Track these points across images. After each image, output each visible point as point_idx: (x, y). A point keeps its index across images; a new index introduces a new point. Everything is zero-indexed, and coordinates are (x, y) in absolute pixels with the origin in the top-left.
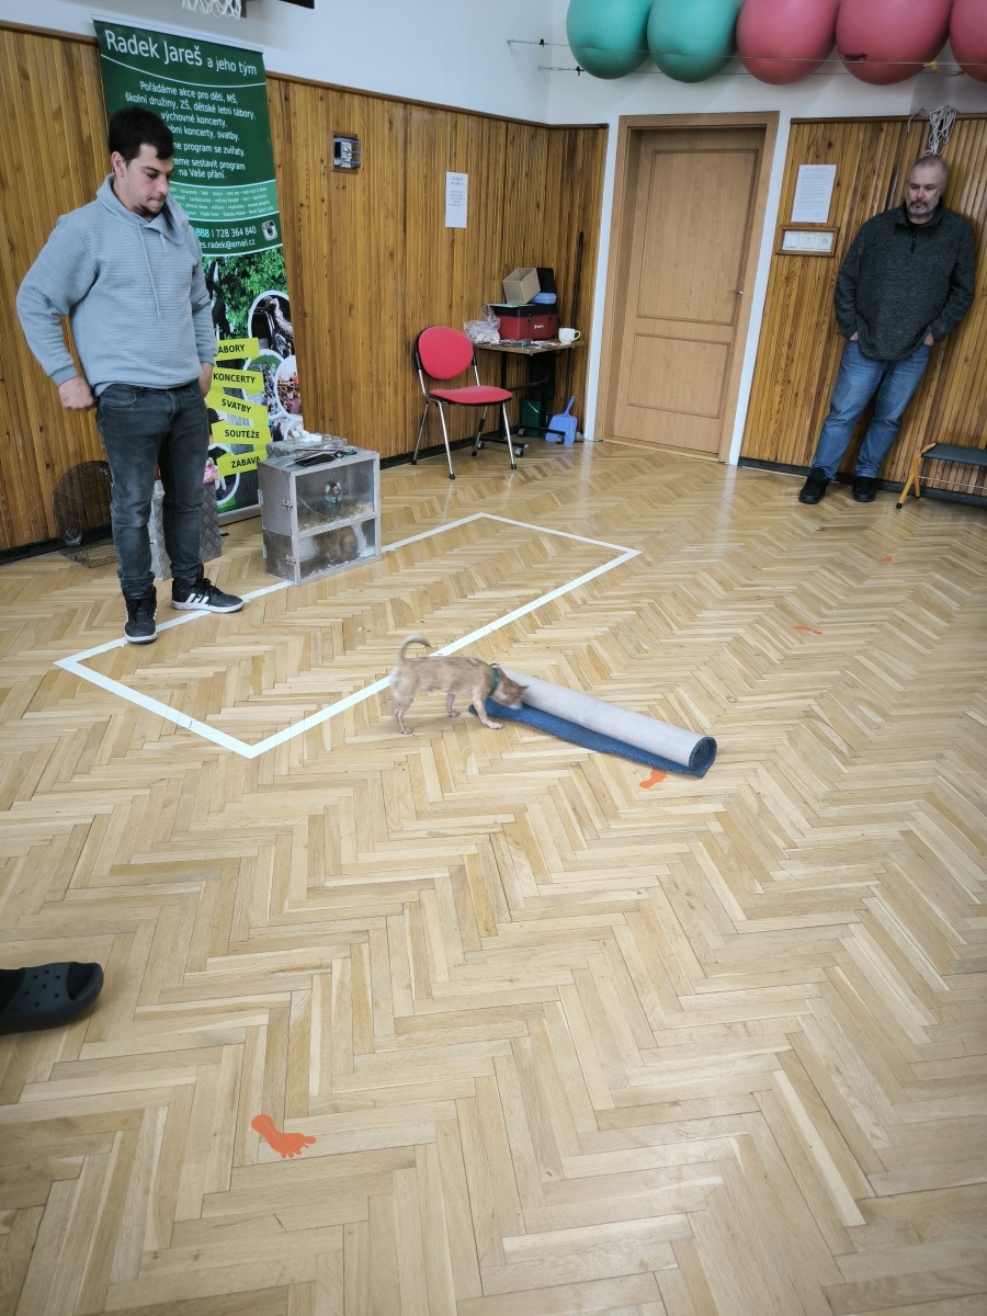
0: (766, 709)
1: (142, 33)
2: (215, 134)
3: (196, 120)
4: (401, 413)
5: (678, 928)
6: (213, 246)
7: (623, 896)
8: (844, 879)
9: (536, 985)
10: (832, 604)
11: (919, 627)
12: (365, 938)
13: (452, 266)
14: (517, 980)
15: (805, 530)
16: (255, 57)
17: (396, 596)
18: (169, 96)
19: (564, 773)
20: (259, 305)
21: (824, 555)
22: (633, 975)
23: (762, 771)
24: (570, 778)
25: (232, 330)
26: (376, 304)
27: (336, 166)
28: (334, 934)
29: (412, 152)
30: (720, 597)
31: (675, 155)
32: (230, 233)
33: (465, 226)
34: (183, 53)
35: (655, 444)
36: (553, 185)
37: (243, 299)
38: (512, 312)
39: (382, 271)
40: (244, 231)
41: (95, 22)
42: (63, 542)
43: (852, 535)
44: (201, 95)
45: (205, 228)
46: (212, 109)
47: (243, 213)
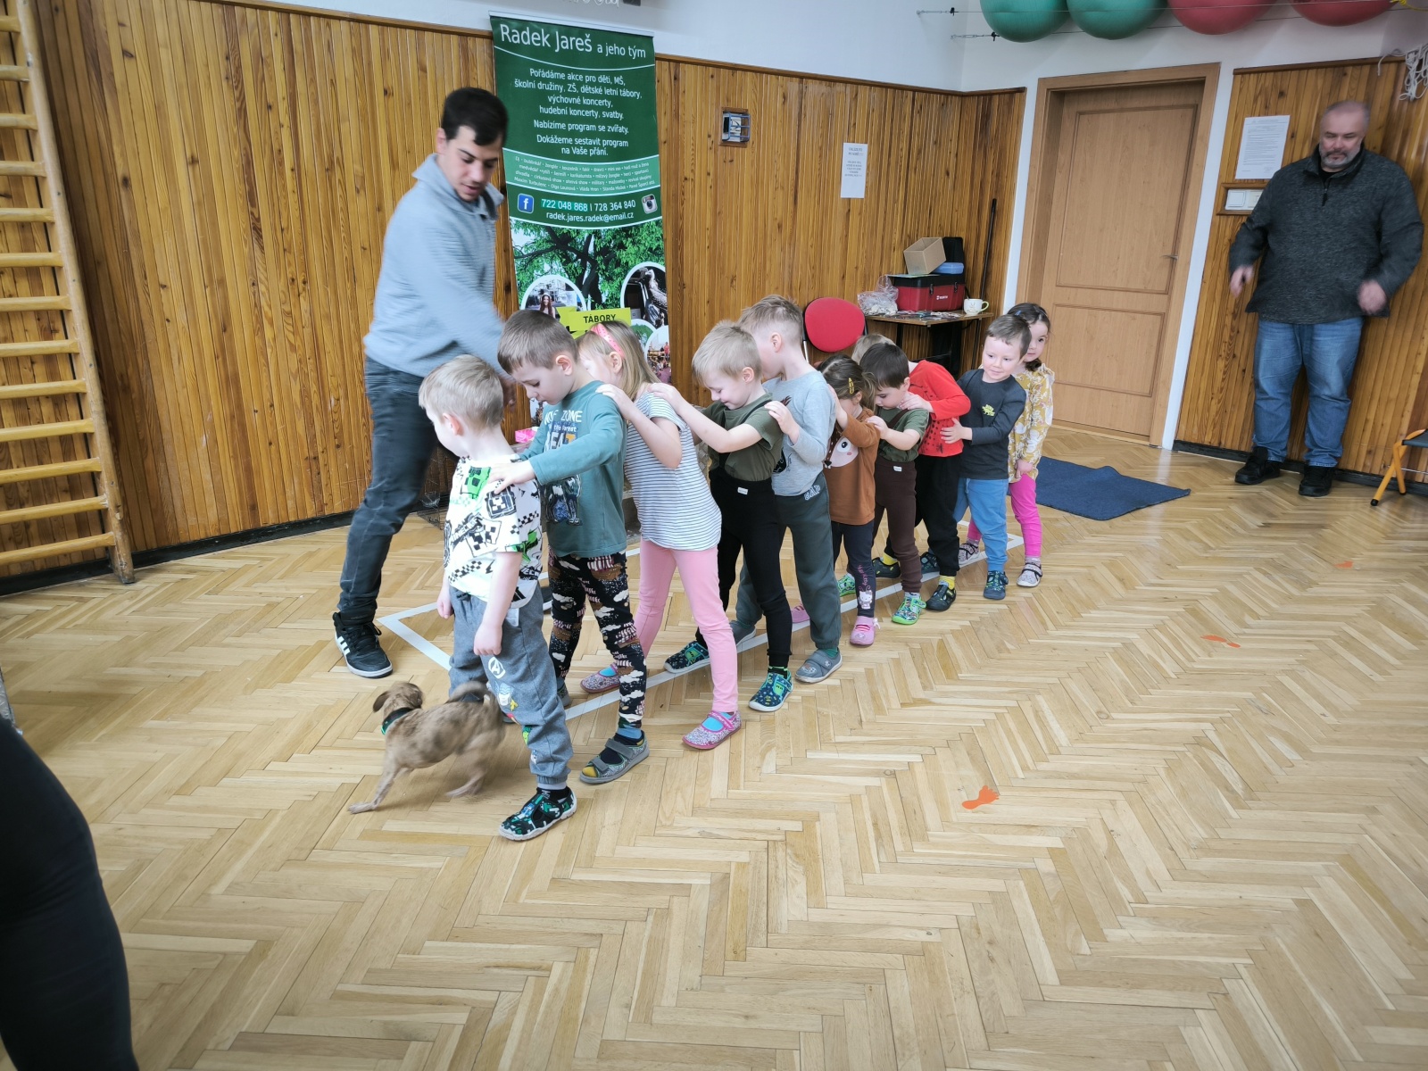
0: (1146, 729)
1: (536, 26)
2: (600, 114)
3: (582, 101)
5: (967, 982)
6: (590, 219)
7: (908, 935)
8: (1203, 950)
9: (775, 1026)
10: (1261, 612)
11: (1375, 648)
12: (596, 943)
13: (847, 236)
14: (754, 1017)
15: (1244, 526)
18: (557, 81)
19: (873, 781)
20: (633, 276)
21: (1261, 555)
22: (897, 1033)
23: (1122, 803)
24: (880, 788)
25: (604, 300)
26: (759, 276)
27: (724, 140)
28: (565, 933)
29: (806, 125)
30: (1117, 596)
31: (1101, 115)
32: (609, 207)
33: (863, 197)
34: (574, 42)
35: (1075, 425)
36: (965, 152)
37: (617, 270)
38: (912, 282)
39: (768, 242)
40: (623, 205)
41: (492, 17)
42: (422, 504)
43: (1306, 534)
44: (589, 78)
45: (583, 203)
46: (598, 91)
47: (624, 187)
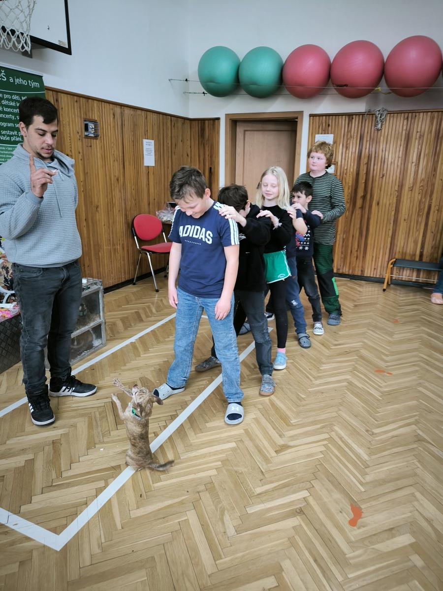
2: (15, 117)
3: (3, 109)
4: (126, 259)
13: (149, 184)
16: (39, 78)
17: (142, 376)
19: (295, 521)
26: (110, 205)
27: (86, 135)
29: (126, 129)
31: (254, 132)
33: (153, 165)
36: (194, 146)
39: (113, 188)
44: (6, 96)
46: (13, 104)
